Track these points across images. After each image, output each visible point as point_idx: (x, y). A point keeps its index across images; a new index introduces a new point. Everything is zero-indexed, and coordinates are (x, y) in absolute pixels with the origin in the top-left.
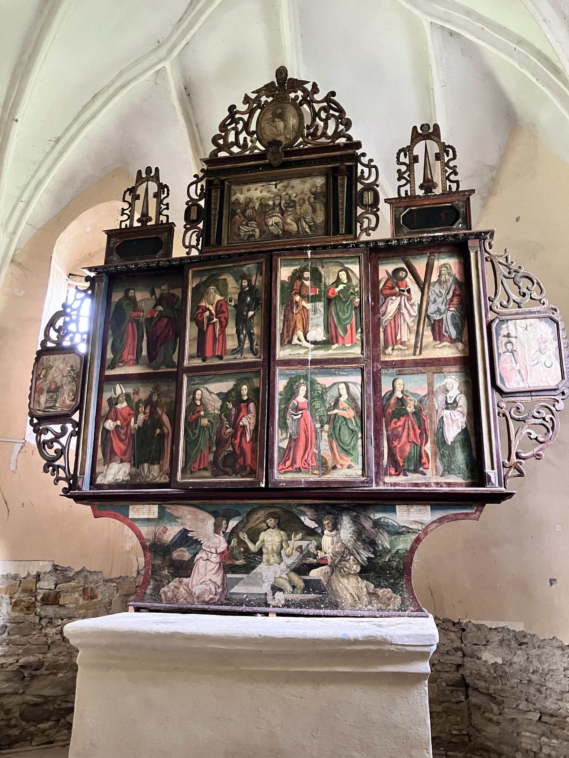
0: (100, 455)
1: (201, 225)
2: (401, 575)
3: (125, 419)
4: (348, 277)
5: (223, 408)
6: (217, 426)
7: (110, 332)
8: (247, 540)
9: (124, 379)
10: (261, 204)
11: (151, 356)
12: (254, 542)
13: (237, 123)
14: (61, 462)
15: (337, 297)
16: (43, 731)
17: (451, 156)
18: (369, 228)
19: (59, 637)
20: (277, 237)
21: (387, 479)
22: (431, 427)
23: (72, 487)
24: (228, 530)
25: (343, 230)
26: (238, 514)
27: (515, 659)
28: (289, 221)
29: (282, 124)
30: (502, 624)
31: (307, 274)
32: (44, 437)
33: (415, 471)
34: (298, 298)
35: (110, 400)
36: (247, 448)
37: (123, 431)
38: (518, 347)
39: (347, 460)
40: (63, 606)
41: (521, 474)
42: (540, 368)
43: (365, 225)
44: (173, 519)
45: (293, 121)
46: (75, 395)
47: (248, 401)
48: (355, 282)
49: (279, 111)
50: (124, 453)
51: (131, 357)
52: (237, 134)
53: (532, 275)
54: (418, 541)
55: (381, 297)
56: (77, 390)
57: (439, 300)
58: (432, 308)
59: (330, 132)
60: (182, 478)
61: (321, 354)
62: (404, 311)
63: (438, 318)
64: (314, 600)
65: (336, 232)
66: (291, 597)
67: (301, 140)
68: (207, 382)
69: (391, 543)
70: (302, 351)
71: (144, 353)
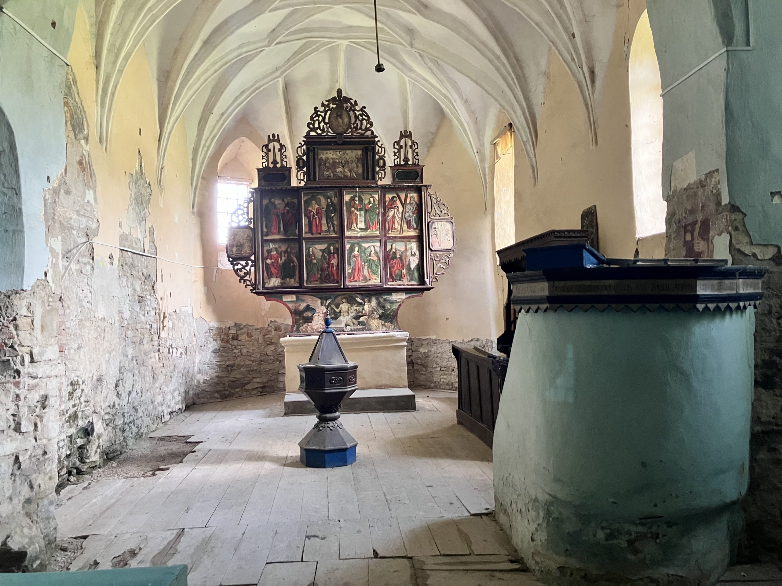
0: (265, 275)
1: (305, 169)
2: (394, 318)
3: (276, 259)
4: (374, 200)
5: (323, 255)
6: (320, 263)
7: (264, 219)
8: (334, 308)
9: (273, 241)
10: (333, 161)
11: (286, 231)
12: (338, 308)
13: (319, 117)
14: (247, 278)
15: (370, 209)
16: (237, 392)
17: (416, 147)
18: (381, 177)
19: (239, 353)
20: (341, 178)
21: (389, 283)
22: (406, 263)
23: (254, 289)
24: (327, 304)
25: (370, 178)
26: (331, 298)
27: (433, 349)
28: (346, 170)
29: (341, 121)
30: (428, 337)
31: (357, 199)
32: (236, 267)
33: (400, 280)
34: (353, 209)
35: (267, 251)
36: (335, 272)
37: (275, 264)
38: (438, 233)
39: (375, 277)
40: (240, 340)
41: (437, 281)
42: (446, 241)
43: (380, 176)
44: (303, 301)
45: (346, 120)
46: (252, 248)
47: (334, 253)
48: (377, 203)
49: (339, 113)
50: (277, 274)
51: (275, 231)
52: (319, 123)
53: (445, 204)
54: (400, 305)
55: (387, 209)
56: (252, 246)
57: (410, 211)
58: (407, 215)
59: (363, 128)
60: (307, 284)
61: (363, 234)
62: (396, 215)
63: (409, 219)
64: (362, 328)
65: (368, 179)
66: (353, 328)
67: (350, 130)
68: (315, 244)
69: (390, 306)
70: (356, 233)
71: (282, 229)
